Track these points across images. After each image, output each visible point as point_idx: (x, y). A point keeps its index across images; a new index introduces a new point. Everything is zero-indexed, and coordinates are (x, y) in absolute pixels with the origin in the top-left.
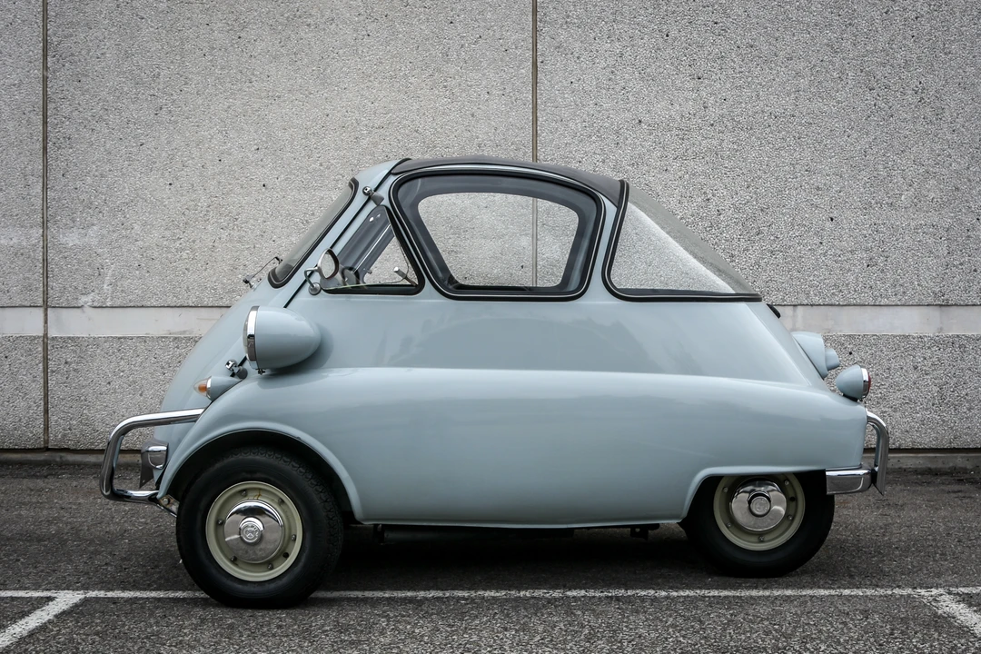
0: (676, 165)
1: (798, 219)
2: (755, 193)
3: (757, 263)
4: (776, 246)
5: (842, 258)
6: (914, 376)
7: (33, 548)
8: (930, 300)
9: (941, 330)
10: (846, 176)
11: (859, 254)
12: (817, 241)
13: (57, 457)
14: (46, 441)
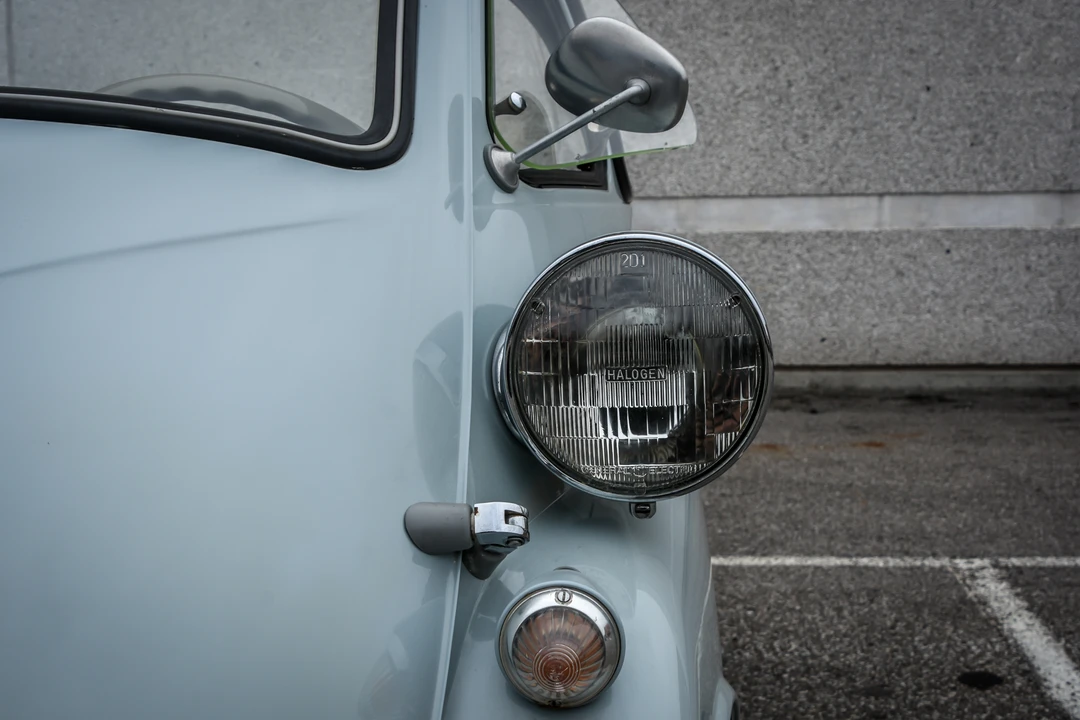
0: (738, 27)
1: (886, 90)
2: (834, 59)
3: (836, 144)
4: (859, 123)
5: (940, 136)
6: (1025, 278)
8: (1049, 185)
9: (1061, 222)
10: (947, 35)
11: (961, 132)
12: (908, 115)
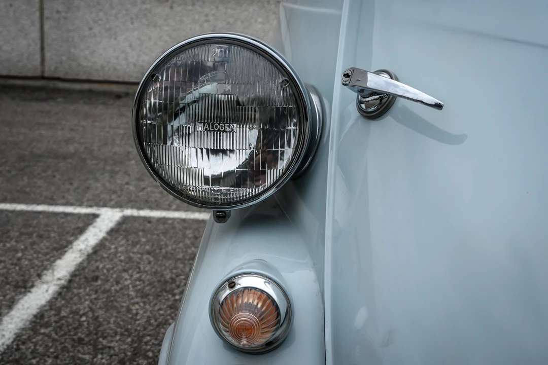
7: (62, 165)
13: (51, 84)
14: (43, 72)
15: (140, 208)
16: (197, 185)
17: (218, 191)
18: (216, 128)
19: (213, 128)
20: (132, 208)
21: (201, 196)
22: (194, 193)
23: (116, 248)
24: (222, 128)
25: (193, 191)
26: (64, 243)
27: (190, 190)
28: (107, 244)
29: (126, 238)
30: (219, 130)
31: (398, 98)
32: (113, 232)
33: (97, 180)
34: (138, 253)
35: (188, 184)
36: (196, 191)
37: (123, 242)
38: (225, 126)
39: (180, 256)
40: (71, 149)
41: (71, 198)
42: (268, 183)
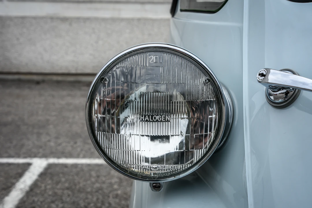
7: (4, 130)
15: (59, 157)
16: (139, 164)
17: (156, 168)
18: (155, 119)
19: (152, 119)
20: (54, 157)
21: (142, 172)
22: (136, 170)
23: (45, 186)
24: (159, 119)
25: (136, 168)
26: (9, 184)
27: (133, 168)
28: (39, 184)
29: (51, 179)
30: (157, 121)
31: (302, 91)
32: (42, 175)
33: (28, 139)
34: (60, 189)
35: (132, 163)
36: (138, 169)
37: (50, 182)
38: (161, 117)
39: (89, 190)
40: (10, 118)
41: (12, 152)
42: (195, 160)
